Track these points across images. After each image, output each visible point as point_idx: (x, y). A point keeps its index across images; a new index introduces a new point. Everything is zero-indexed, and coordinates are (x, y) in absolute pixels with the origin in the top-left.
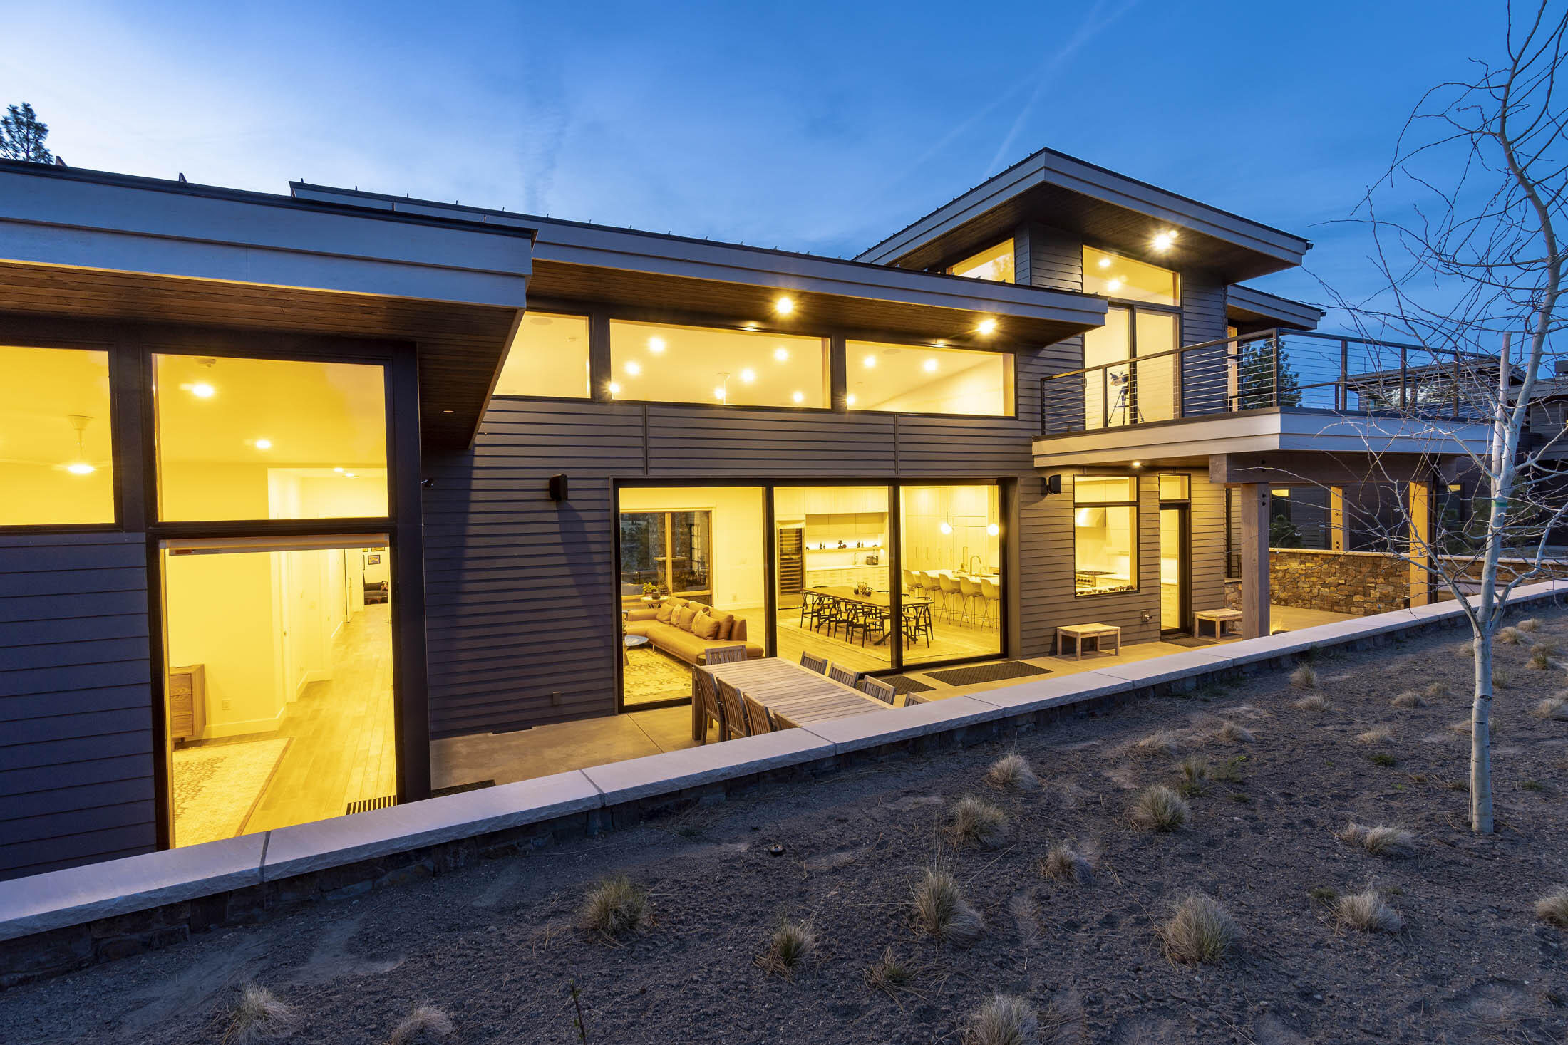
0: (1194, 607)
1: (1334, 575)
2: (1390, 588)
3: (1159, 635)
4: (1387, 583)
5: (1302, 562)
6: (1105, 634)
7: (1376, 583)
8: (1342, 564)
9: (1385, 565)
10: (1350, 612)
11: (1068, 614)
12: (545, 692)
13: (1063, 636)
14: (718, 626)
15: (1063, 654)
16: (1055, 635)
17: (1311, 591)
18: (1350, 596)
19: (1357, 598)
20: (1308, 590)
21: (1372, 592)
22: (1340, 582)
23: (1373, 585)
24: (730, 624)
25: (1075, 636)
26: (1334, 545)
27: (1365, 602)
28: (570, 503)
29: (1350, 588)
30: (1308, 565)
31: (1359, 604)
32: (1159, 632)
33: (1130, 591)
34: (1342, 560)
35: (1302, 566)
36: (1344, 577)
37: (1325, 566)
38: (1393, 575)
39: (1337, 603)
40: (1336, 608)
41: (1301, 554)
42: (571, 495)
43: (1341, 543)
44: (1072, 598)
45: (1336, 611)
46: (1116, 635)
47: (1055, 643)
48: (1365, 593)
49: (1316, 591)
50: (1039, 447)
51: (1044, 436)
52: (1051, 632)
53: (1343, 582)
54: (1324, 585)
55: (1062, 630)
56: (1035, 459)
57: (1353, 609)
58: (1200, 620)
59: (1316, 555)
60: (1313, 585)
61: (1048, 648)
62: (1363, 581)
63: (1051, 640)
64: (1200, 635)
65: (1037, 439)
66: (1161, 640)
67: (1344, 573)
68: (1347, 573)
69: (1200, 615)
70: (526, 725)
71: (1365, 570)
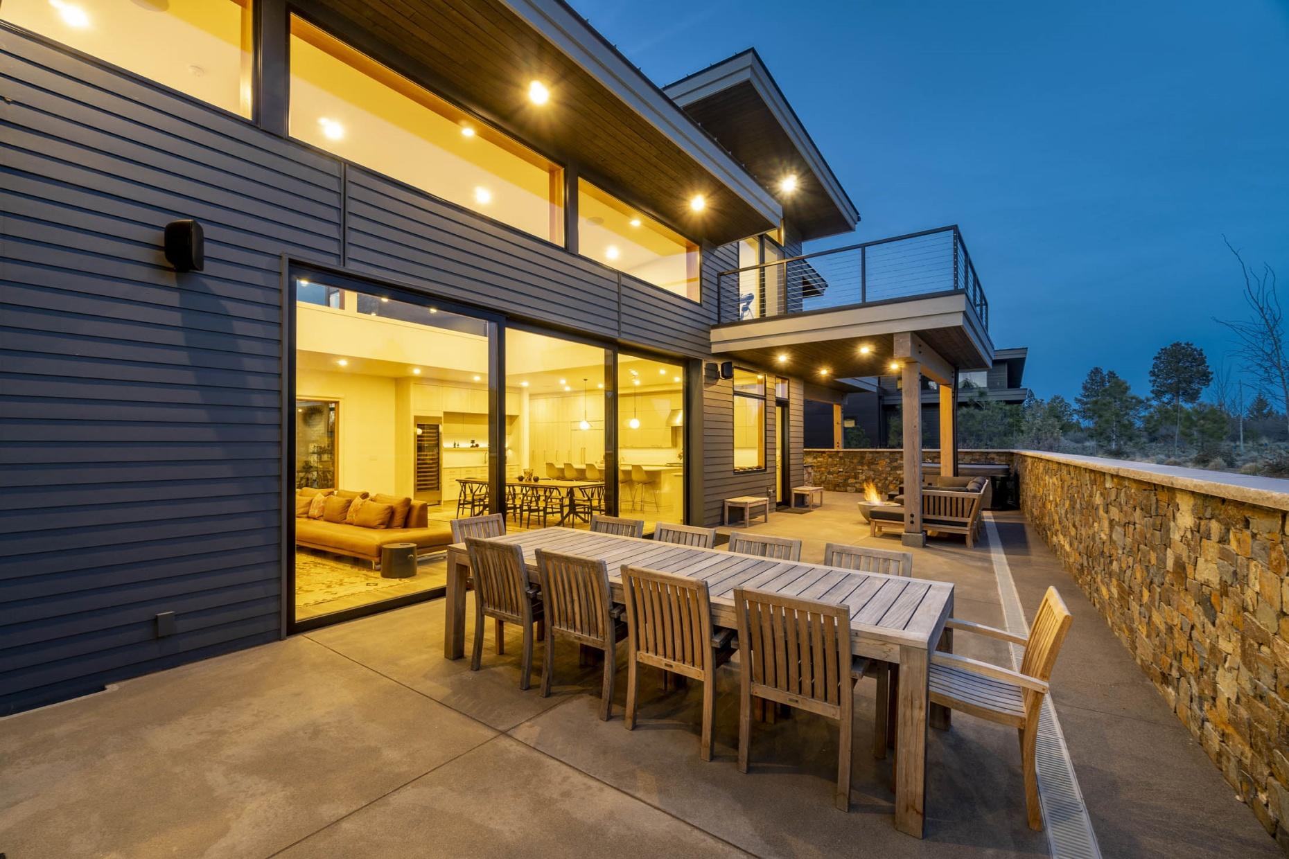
0: (791, 484)
1: (835, 465)
2: (872, 473)
3: (775, 507)
4: (870, 469)
5: (815, 458)
6: (756, 505)
7: (863, 470)
8: (841, 458)
9: (868, 456)
10: (846, 491)
11: (733, 488)
12: (145, 613)
13: (729, 507)
14: (392, 512)
15: (729, 524)
16: (723, 507)
17: (821, 478)
18: (846, 480)
19: (851, 481)
20: (819, 477)
21: (860, 476)
22: (840, 470)
23: (861, 471)
24: (407, 509)
25: (743, 506)
26: (836, 445)
27: (856, 483)
28: (205, 281)
29: (846, 474)
30: (819, 459)
31: (852, 485)
32: (775, 504)
33: (759, 470)
34: (841, 454)
35: (815, 460)
36: (842, 467)
37: (830, 460)
38: (873, 463)
39: (838, 485)
40: (837, 489)
41: (814, 452)
42: (209, 267)
43: (840, 442)
44: (731, 474)
45: (837, 491)
46: (765, 505)
47: (723, 515)
48: (856, 477)
49: (824, 477)
50: (716, 335)
51: (720, 325)
52: (719, 505)
53: (841, 470)
54: (829, 473)
55: (730, 502)
56: (713, 346)
57: (849, 488)
58: (795, 494)
59: (824, 452)
60: (822, 473)
61: (718, 519)
62: (854, 469)
63: (719, 512)
64: (796, 506)
65: (714, 327)
66: (777, 511)
67: (841, 464)
68: (844, 464)
69: (796, 490)
70: (93, 683)
71: (855, 461)
